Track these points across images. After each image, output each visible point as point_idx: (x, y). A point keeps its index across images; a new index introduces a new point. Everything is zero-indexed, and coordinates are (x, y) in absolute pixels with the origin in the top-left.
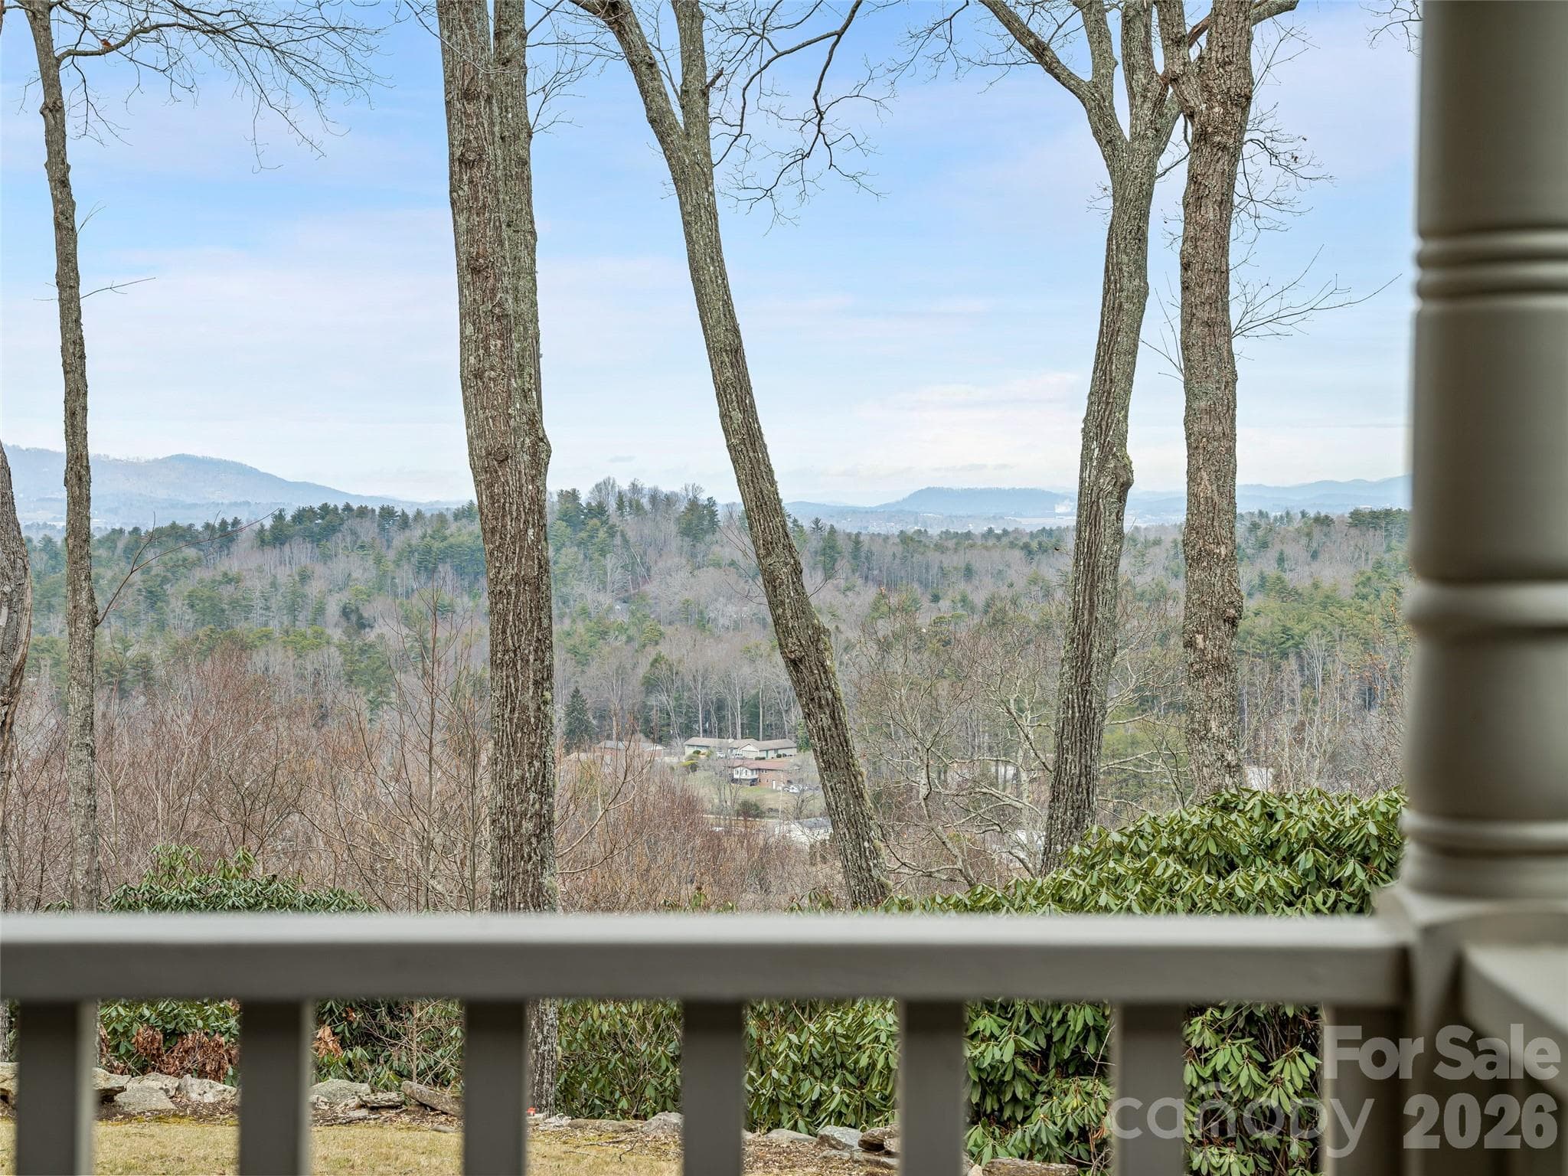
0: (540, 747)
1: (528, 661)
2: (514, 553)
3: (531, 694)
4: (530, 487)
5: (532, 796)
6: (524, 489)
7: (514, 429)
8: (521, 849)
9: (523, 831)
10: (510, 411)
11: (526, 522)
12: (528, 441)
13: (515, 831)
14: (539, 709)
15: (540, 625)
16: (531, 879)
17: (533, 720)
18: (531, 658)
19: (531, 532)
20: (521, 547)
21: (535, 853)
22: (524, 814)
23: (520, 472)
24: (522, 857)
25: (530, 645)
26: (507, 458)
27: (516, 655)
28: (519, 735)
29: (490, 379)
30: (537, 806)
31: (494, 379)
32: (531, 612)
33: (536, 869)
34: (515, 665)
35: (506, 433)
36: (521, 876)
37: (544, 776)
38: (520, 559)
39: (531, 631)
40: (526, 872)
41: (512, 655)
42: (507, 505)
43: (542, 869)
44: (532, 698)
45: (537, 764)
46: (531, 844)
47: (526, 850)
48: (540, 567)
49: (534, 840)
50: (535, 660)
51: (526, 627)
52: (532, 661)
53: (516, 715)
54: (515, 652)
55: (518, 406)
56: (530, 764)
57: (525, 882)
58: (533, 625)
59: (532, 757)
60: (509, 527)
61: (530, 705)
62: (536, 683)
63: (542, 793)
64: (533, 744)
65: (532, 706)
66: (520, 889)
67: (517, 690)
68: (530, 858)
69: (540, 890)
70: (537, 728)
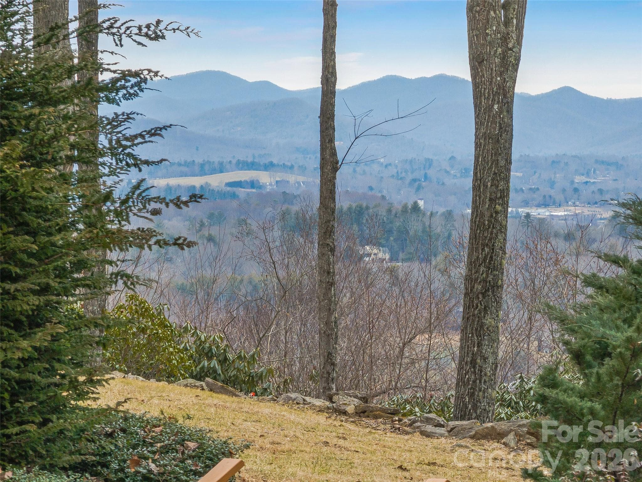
0: (490, 239)
1: (487, 186)
2: (485, 119)
3: (487, 206)
4: (499, 79)
5: (482, 269)
6: (494, 80)
7: (490, 42)
8: (473, 301)
9: (475, 290)
10: (487, 31)
11: (493, 100)
12: (500, 50)
13: (471, 290)
14: (492, 216)
15: (497, 164)
16: (477, 319)
17: (487, 222)
18: (489, 184)
19: (496, 107)
20: (489, 116)
21: (481, 304)
22: (476, 280)
23: (492, 69)
24: (473, 306)
25: (489, 176)
26: (483, 61)
27: (481, 182)
28: (478, 231)
29: (476, 11)
30: (484, 275)
31: (479, 12)
32: (492, 156)
33: (480, 313)
34: (480, 189)
35: (483, 45)
36: (471, 318)
37: (491, 257)
38: (488, 122)
39: (491, 168)
40: (474, 315)
41: (479, 182)
42: (483, 89)
43: (484, 314)
44: (488, 209)
45: (487, 250)
46: (479, 298)
47: (476, 302)
48: (501, 128)
49: (480, 296)
50: (491, 186)
51: (488, 165)
52: (489, 186)
53: (478, 219)
54: (480, 180)
55: (494, 28)
56: (483, 250)
57: (473, 321)
58: (492, 164)
59: (484, 245)
60: (483, 103)
61: (486, 213)
62: (491, 200)
63: (489, 268)
64: (486, 237)
65: (487, 214)
66: (470, 325)
67: (480, 204)
68: (477, 306)
69: (482, 326)
70: (489, 227)
